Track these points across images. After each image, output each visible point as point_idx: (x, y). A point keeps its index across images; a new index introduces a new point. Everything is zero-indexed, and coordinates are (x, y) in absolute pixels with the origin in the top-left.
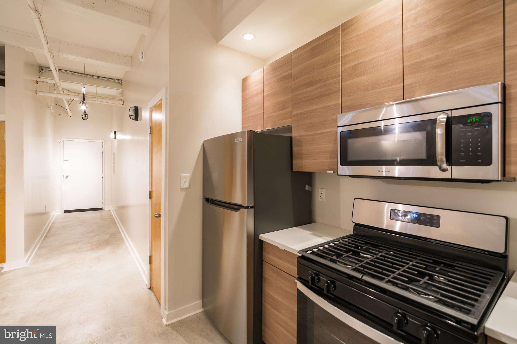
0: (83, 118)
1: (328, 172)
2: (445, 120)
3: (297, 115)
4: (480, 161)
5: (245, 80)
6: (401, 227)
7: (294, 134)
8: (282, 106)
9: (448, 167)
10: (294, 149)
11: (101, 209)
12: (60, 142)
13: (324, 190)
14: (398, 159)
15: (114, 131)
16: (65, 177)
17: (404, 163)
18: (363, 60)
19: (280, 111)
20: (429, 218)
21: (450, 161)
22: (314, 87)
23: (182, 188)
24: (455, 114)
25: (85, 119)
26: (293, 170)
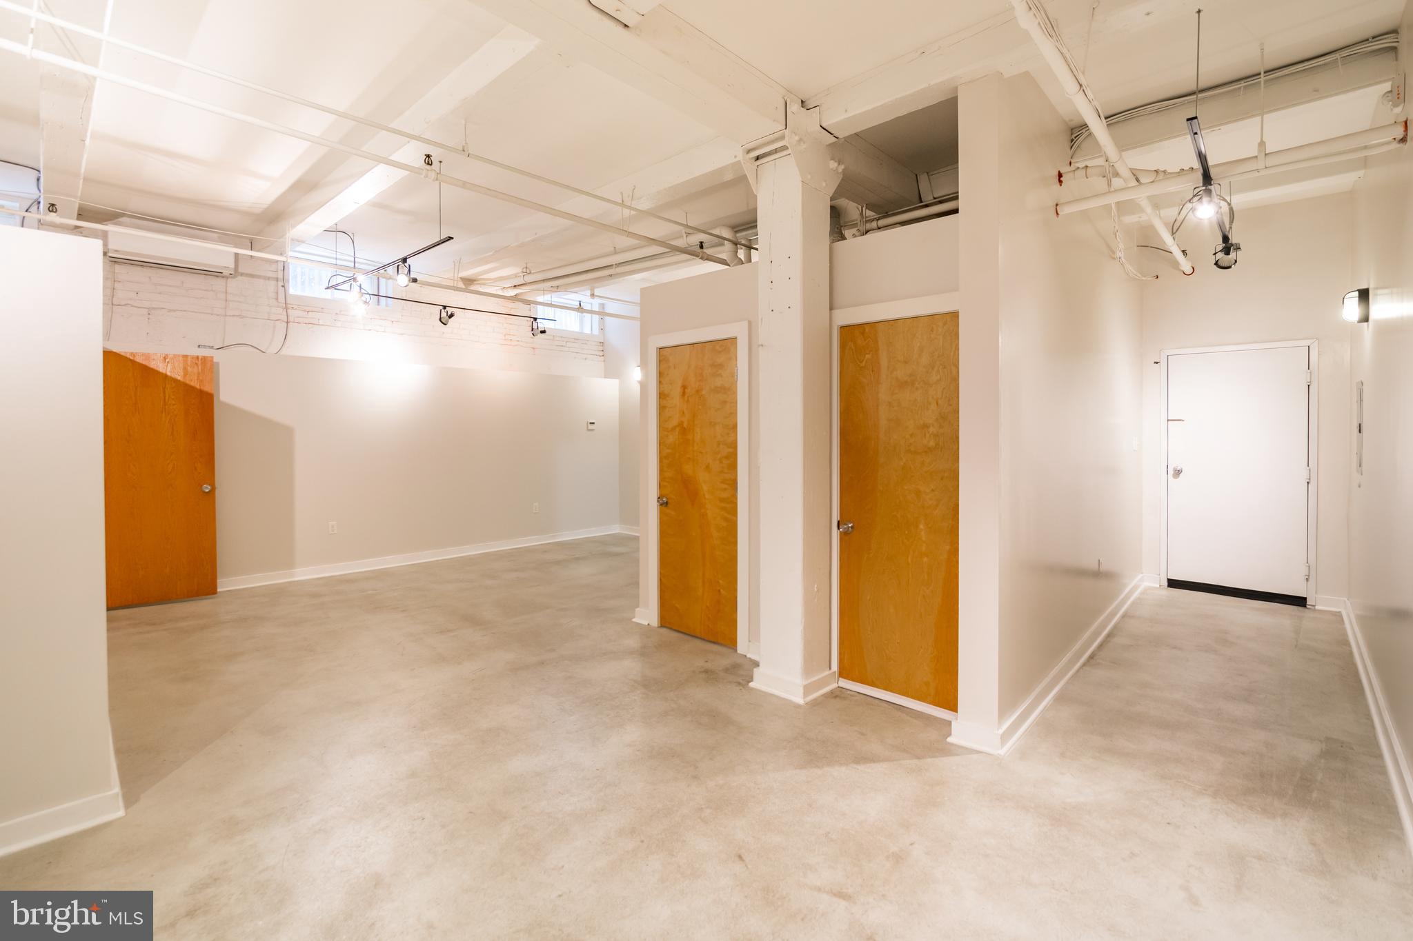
0: (1219, 263)
11: (1300, 602)
12: (1157, 363)
15: (1360, 290)
16: (1171, 472)
25: (1226, 264)
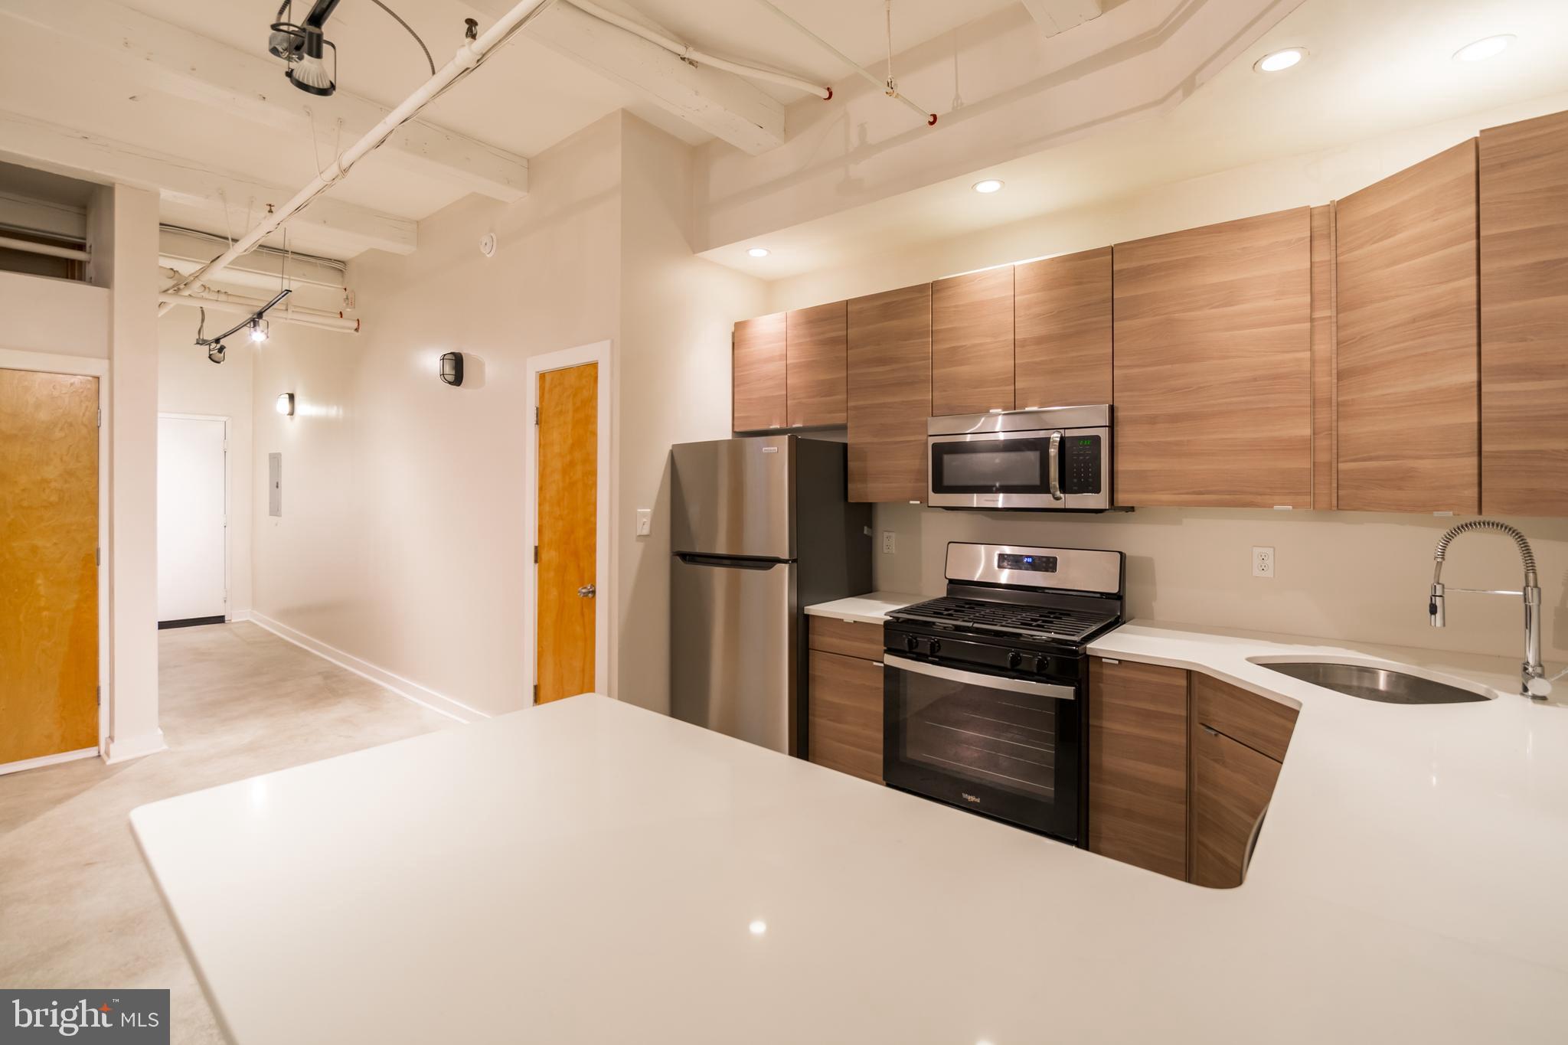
0: (212, 357)
1: (911, 502)
2: (1058, 439)
3: (856, 408)
4: (1076, 488)
5: (739, 327)
6: (1011, 577)
7: (850, 439)
8: (827, 389)
9: (1062, 495)
10: (851, 464)
11: (220, 620)
13: (893, 535)
14: (997, 485)
15: (289, 394)
17: (1007, 489)
18: (964, 344)
19: (822, 397)
20: (1044, 562)
21: (1064, 488)
22: (888, 368)
23: (640, 536)
24: (1069, 433)
25: (217, 359)
26: (850, 501)
